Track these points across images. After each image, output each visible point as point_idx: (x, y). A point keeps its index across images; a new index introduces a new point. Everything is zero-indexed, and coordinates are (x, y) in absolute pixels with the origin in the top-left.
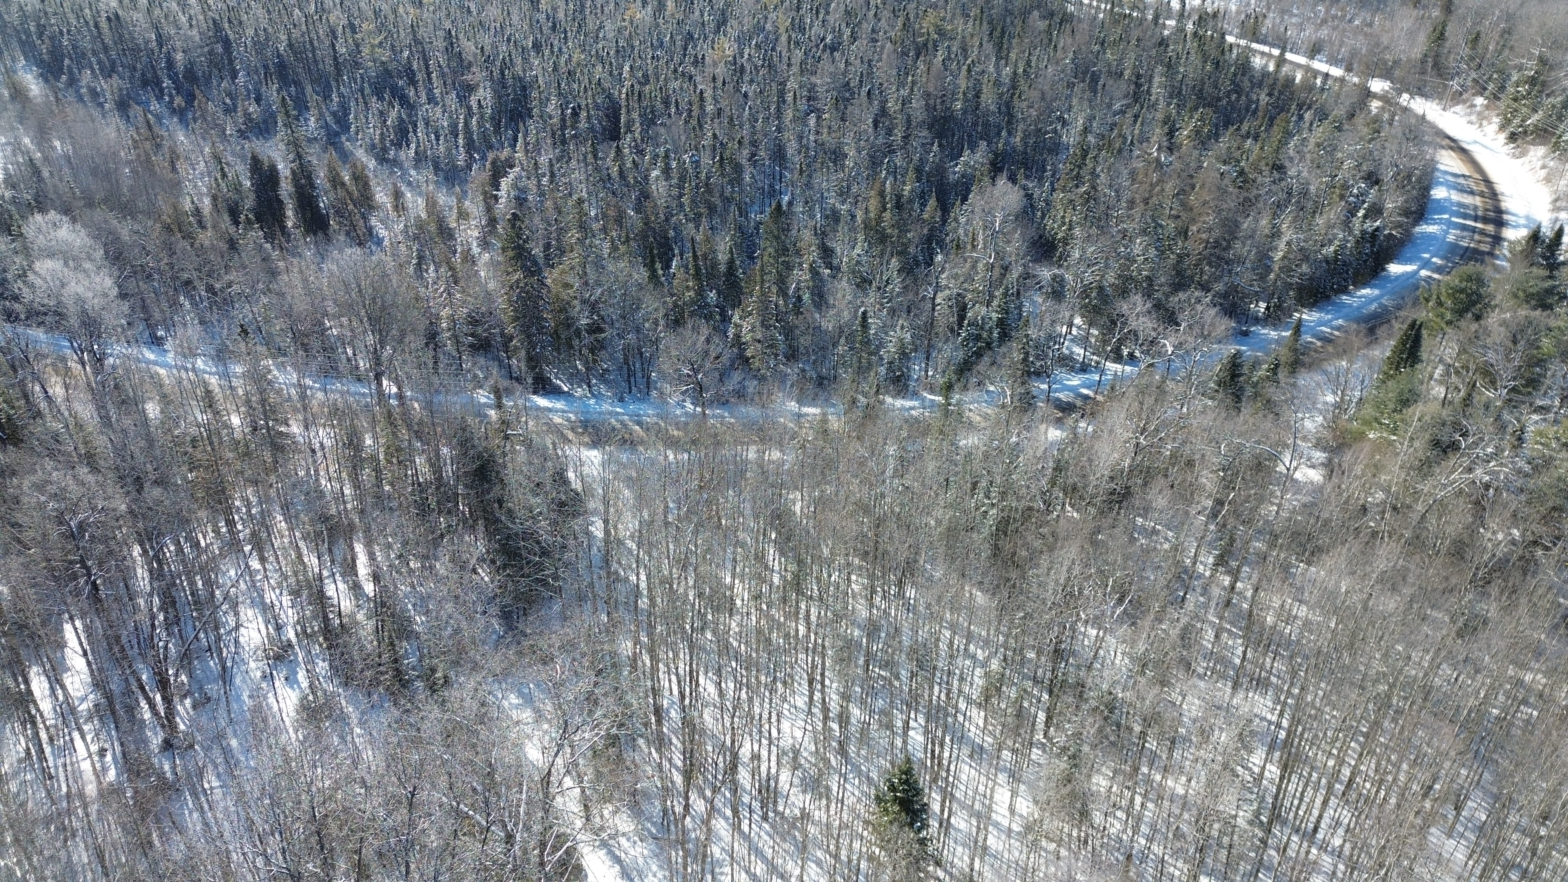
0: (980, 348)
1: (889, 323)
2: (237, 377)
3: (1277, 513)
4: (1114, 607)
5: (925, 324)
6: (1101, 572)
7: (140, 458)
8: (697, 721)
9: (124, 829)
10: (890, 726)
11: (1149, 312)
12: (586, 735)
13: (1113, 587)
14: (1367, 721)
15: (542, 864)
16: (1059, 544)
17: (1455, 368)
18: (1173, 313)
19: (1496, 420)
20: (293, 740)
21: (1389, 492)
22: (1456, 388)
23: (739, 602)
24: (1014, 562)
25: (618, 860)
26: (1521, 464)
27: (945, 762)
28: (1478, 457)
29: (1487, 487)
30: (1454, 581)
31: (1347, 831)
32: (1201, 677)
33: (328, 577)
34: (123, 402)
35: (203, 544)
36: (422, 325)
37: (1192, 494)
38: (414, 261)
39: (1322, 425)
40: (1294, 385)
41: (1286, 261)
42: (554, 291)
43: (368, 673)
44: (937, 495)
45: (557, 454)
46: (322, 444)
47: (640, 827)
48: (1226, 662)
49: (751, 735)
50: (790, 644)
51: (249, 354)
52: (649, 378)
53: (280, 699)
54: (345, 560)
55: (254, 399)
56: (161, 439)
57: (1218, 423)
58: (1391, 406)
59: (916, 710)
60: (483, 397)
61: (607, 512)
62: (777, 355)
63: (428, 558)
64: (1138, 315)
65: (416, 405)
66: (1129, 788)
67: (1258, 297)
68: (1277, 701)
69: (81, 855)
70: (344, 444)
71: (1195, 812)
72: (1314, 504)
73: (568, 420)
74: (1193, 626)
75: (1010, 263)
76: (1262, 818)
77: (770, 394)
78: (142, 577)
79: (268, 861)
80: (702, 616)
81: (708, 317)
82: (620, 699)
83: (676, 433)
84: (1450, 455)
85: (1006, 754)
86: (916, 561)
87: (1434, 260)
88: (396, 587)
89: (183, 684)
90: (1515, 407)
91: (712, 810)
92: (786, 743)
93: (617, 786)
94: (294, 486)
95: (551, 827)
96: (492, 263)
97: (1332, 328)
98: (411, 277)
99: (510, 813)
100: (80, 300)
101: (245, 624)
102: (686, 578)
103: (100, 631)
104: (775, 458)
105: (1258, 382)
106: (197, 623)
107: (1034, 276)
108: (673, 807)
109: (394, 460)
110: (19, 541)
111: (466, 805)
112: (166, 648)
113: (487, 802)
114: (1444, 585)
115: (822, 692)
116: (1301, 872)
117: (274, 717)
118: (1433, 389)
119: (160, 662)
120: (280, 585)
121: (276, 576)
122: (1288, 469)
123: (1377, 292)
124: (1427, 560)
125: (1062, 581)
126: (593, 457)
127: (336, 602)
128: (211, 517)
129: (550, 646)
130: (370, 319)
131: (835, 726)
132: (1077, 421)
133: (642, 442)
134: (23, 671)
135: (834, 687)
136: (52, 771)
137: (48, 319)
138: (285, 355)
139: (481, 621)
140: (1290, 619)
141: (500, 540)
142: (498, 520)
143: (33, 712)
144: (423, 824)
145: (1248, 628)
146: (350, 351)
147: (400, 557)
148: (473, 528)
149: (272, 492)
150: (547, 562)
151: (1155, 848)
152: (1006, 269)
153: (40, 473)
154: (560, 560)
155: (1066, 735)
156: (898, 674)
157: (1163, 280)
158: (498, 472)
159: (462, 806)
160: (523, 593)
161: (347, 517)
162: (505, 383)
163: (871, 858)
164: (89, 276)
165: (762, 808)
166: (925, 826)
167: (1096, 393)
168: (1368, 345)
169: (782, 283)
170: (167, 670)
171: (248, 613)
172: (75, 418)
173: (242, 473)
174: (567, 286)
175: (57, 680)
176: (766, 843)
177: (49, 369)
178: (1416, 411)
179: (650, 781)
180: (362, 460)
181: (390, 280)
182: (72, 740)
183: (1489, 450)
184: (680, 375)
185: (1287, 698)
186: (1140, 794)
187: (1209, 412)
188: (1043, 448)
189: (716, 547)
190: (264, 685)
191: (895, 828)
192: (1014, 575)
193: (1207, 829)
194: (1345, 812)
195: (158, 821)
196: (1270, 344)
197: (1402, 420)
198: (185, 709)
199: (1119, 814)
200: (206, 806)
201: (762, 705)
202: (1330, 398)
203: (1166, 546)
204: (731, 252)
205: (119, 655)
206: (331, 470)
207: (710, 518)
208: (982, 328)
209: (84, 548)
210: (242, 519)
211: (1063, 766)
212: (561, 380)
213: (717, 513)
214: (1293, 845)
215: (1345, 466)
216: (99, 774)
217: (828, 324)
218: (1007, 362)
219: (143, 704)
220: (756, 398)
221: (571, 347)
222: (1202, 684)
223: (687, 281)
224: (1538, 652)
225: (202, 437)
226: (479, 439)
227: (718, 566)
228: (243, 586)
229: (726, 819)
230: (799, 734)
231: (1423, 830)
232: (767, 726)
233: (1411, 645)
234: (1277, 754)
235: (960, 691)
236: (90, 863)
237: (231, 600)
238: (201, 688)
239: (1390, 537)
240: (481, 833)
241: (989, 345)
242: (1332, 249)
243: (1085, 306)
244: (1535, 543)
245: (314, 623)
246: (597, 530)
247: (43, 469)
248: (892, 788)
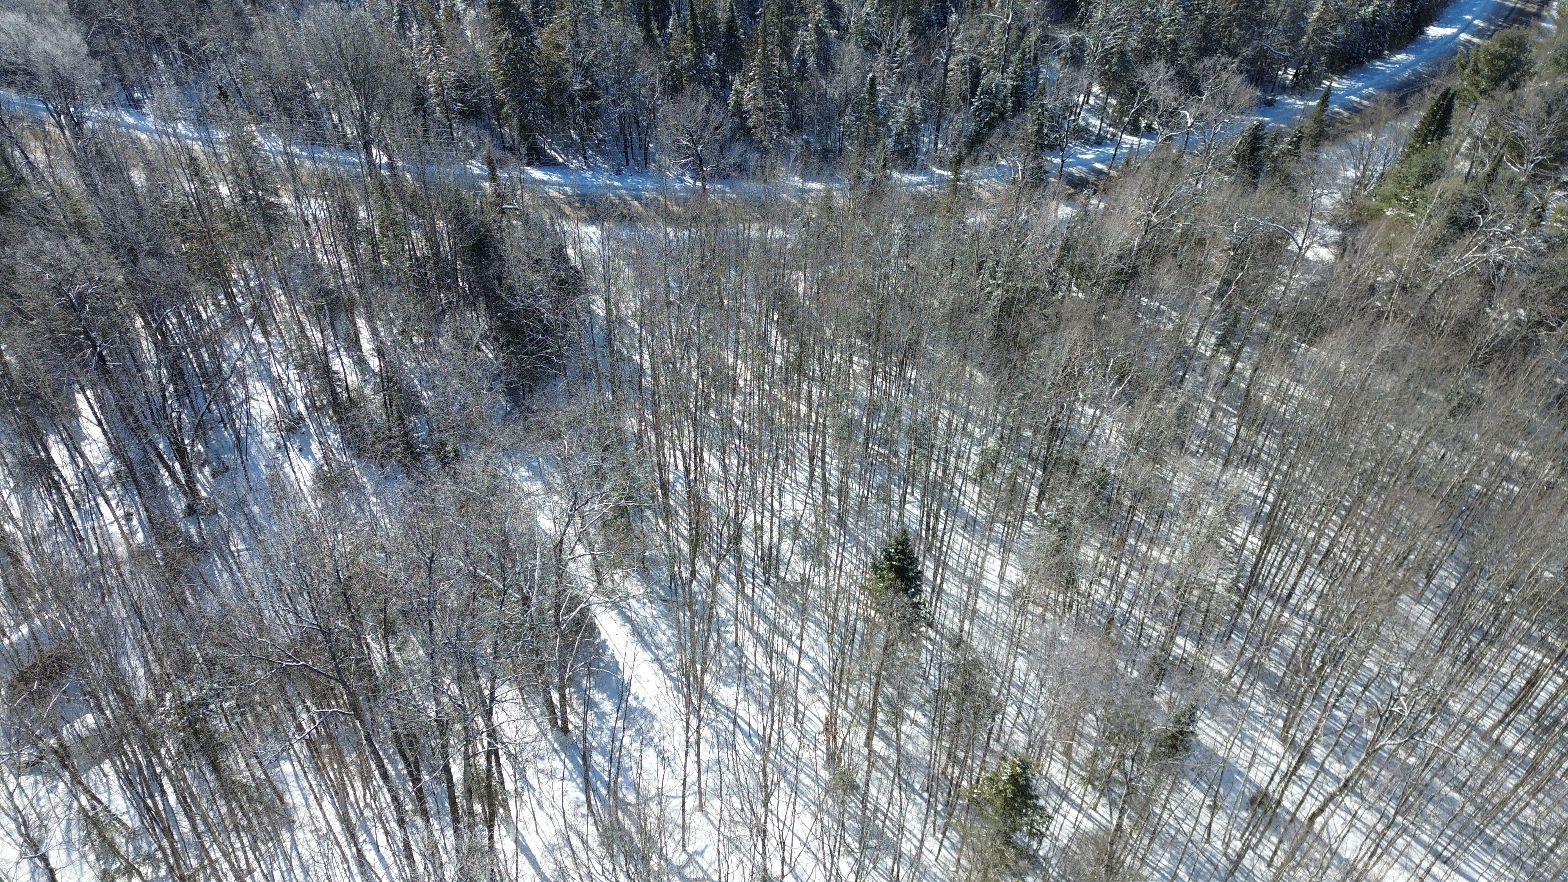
0: (992, 119)
1: (898, 91)
2: (221, 144)
3: (1284, 293)
4: (1113, 387)
5: (937, 91)
6: (1103, 352)
7: (131, 228)
8: (702, 494)
9: (158, 589)
10: (887, 500)
11: (1172, 80)
12: (596, 507)
13: (1113, 367)
14: (1351, 496)
15: (558, 624)
16: (1062, 325)
17: (1483, 142)
18: (1197, 81)
19: (1518, 197)
20: (312, 507)
21: (1400, 271)
22: (1481, 162)
23: (741, 382)
24: (1015, 343)
25: (629, 620)
26: (1538, 242)
27: (940, 534)
28: (1494, 234)
29: (1499, 266)
30: (1454, 361)
31: (1320, 597)
32: (1193, 455)
33: (332, 352)
34: (107, 169)
35: (204, 317)
36: (409, 89)
37: (1200, 273)
38: (396, 18)
39: (1339, 202)
40: (1316, 159)
41: (1321, 23)
42: (545, 53)
43: (380, 446)
44: (942, 275)
45: (555, 230)
46: (315, 216)
47: (649, 590)
48: (1220, 441)
49: (754, 508)
50: (791, 423)
51: (230, 119)
52: (646, 149)
53: (296, 469)
54: (348, 334)
55: (240, 167)
56: (151, 210)
57: (1233, 200)
58: (1413, 181)
59: (913, 486)
60: (476, 168)
61: (607, 291)
62: (780, 125)
63: (431, 334)
64: (1159, 83)
65: (408, 176)
66: (1115, 559)
67: (1287, 63)
68: (1265, 477)
69: (120, 611)
70: (338, 216)
71: (1177, 580)
72: (1322, 284)
73: (565, 193)
74: (1190, 406)
75: (1028, 25)
76: (1240, 585)
77: (773, 168)
78: (147, 349)
79: (299, 619)
80: (706, 396)
81: (708, 83)
82: (628, 474)
83: (675, 209)
84: (1467, 233)
85: (998, 527)
86: (917, 342)
87: (1476, 22)
88: (401, 363)
89: (200, 453)
90: (1539, 183)
91: (717, 576)
92: (787, 515)
93: (627, 554)
94: (290, 259)
95: (565, 591)
96: (478, 22)
97: (1362, 97)
98: (394, 36)
99: (525, 577)
100: (50, 59)
101: (255, 397)
102: (689, 358)
103: (112, 401)
104: (777, 237)
105: (1278, 156)
106: (207, 395)
107: (1053, 39)
108: (680, 572)
109: (390, 234)
110: (20, 312)
111: (483, 570)
112: (179, 418)
113: (502, 567)
114: (1444, 364)
115: (823, 468)
116: (1272, 633)
117: (292, 486)
118: (1458, 163)
119: (175, 432)
120: (285, 358)
121: (281, 349)
122: (1300, 248)
123: (1412, 57)
124: (1429, 340)
125: (1063, 362)
126: (592, 232)
127: (342, 376)
128: (209, 290)
129: (557, 422)
130: (353, 82)
131: (835, 500)
132: (1089, 197)
133: (641, 218)
134: (41, 439)
135: (833, 464)
136: (82, 533)
137: (19, 78)
138: (268, 120)
139: (487, 397)
140: (1286, 398)
141: (501, 317)
142: (499, 297)
143: (56, 478)
144: (444, 587)
145: (1244, 408)
146: (335, 117)
147: (403, 332)
148: (474, 305)
149: (269, 265)
150: (550, 340)
151: (1136, 612)
152: (1024, 30)
153: (32, 242)
154: (563, 338)
155: (1058, 509)
156: (897, 451)
157: (1188, 44)
158: (496, 248)
159: (479, 571)
160: (527, 370)
161: (346, 291)
162: (498, 154)
163: (867, 619)
164: (55, 32)
165: (764, 574)
166: (919, 591)
167: (1110, 168)
168: (1397, 116)
169: (785, 44)
170: (183, 440)
171: (257, 386)
172: (61, 185)
173: (236, 245)
174: (559, 47)
175: (75, 448)
176: (768, 605)
177: (27, 133)
178: (1439, 187)
179: (657, 549)
180: (358, 234)
181: (372, 40)
182: (97, 505)
183: (1507, 228)
184: (679, 147)
185: (1274, 475)
186: (1126, 563)
187: (1225, 188)
188: (1052, 226)
189: (718, 328)
190: (279, 455)
191: (890, 593)
192: (1015, 355)
193: (1186, 596)
194: (1320, 580)
195: (190, 581)
196: (1295, 114)
197: (1423, 197)
198: (204, 476)
199: (1104, 581)
200: (235, 567)
201: (764, 481)
202: (1351, 173)
203: (1170, 327)
204: (732, 10)
205: (133, 425)
206: (327, 243)
207: (712, 298)
208: (996, 97)
209: (86, 319)
210: (241, 292)
211: (1053, 537)
212: (556, 151)
213: (719, 293)
214: (1267, 610)
215: (1359, 244)
216: (128, 537)
217: (834, 92)
218: (1020, 134)
219: (163, 471)
220: (759, 172)
221: (565, 115)
222: (1193, 461)
223: (685, 42)
224: (1528, 431)
225: (192, 207)
226: (475, 213)
227: (720, 346)
228: (248, 359)
229: (731, 583)
230: (800, 507)
231: (1393, 598)
232: (769, 500)
233: (1403, 424)
234: (1260, 527)
235: (957, 468)
236: (128, 617)
237: (238, 372)
238: (218, 458)
239: (1395, 317)
240: (499, 595)
241: (1002, 116)
242: (1371, 9)
243: (1104, 73)
244: (1540, 323)
245: (323, 397)
246: (599, 308)
247: (34, 237)
248: (889, 557)
